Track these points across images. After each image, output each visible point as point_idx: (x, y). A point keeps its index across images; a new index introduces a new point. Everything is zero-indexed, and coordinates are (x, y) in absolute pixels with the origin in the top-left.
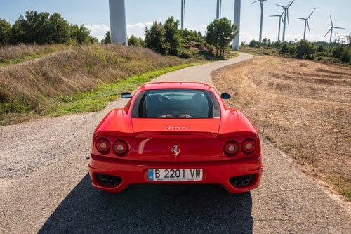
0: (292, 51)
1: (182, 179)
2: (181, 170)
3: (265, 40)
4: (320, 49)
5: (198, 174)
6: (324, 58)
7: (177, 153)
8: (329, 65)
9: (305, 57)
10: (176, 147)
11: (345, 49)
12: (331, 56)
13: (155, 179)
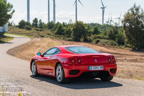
0: (68, 33)
1: (98, 69)
2: (98, 66)
3: (36, 20)
4: (96, 32)
5: (102, 68)
6: (102, 40)
7: (96, 61)
8: (108, 48)
9: (82, 40)
10: (96, 59)
11: (119, 32)
12: (108, 39)
13: (91, 70)
